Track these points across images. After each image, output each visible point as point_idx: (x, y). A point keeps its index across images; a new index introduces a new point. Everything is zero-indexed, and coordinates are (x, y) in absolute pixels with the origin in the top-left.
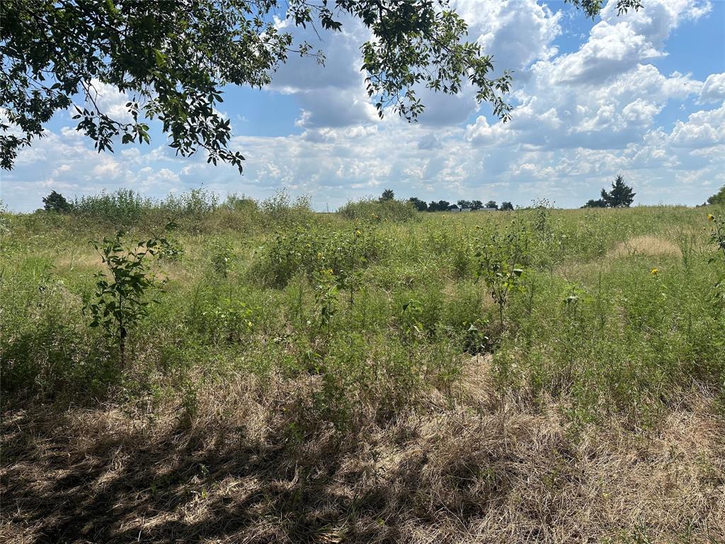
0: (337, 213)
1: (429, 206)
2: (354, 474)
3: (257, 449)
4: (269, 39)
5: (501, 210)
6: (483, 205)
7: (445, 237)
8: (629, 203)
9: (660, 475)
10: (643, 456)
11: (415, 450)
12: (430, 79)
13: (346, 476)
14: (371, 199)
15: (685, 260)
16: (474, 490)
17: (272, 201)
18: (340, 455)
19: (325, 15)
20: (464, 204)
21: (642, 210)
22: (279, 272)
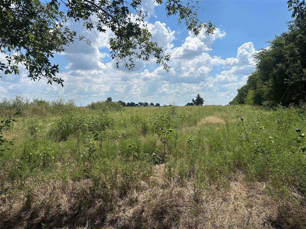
0: (86, 107)
1: (126, 104)
2: (113, 220)
3: (66, 214)
4: (66, 32)
5: (155, 106)
6: (149, 104)
7: (137, 117)
8: (202, 104)
9: (231, 206)
10: (224, 200)
11: (138, 207)
12: (137, 54)
13: (110, 222)
14: (103, 101)
15: (227, 125)
16: (165, 221)
17: (56, 101)
18: (105, 213)
19: (99, 26)
20: (141, 104)
21: (207, 107)
22: (62, 134)
